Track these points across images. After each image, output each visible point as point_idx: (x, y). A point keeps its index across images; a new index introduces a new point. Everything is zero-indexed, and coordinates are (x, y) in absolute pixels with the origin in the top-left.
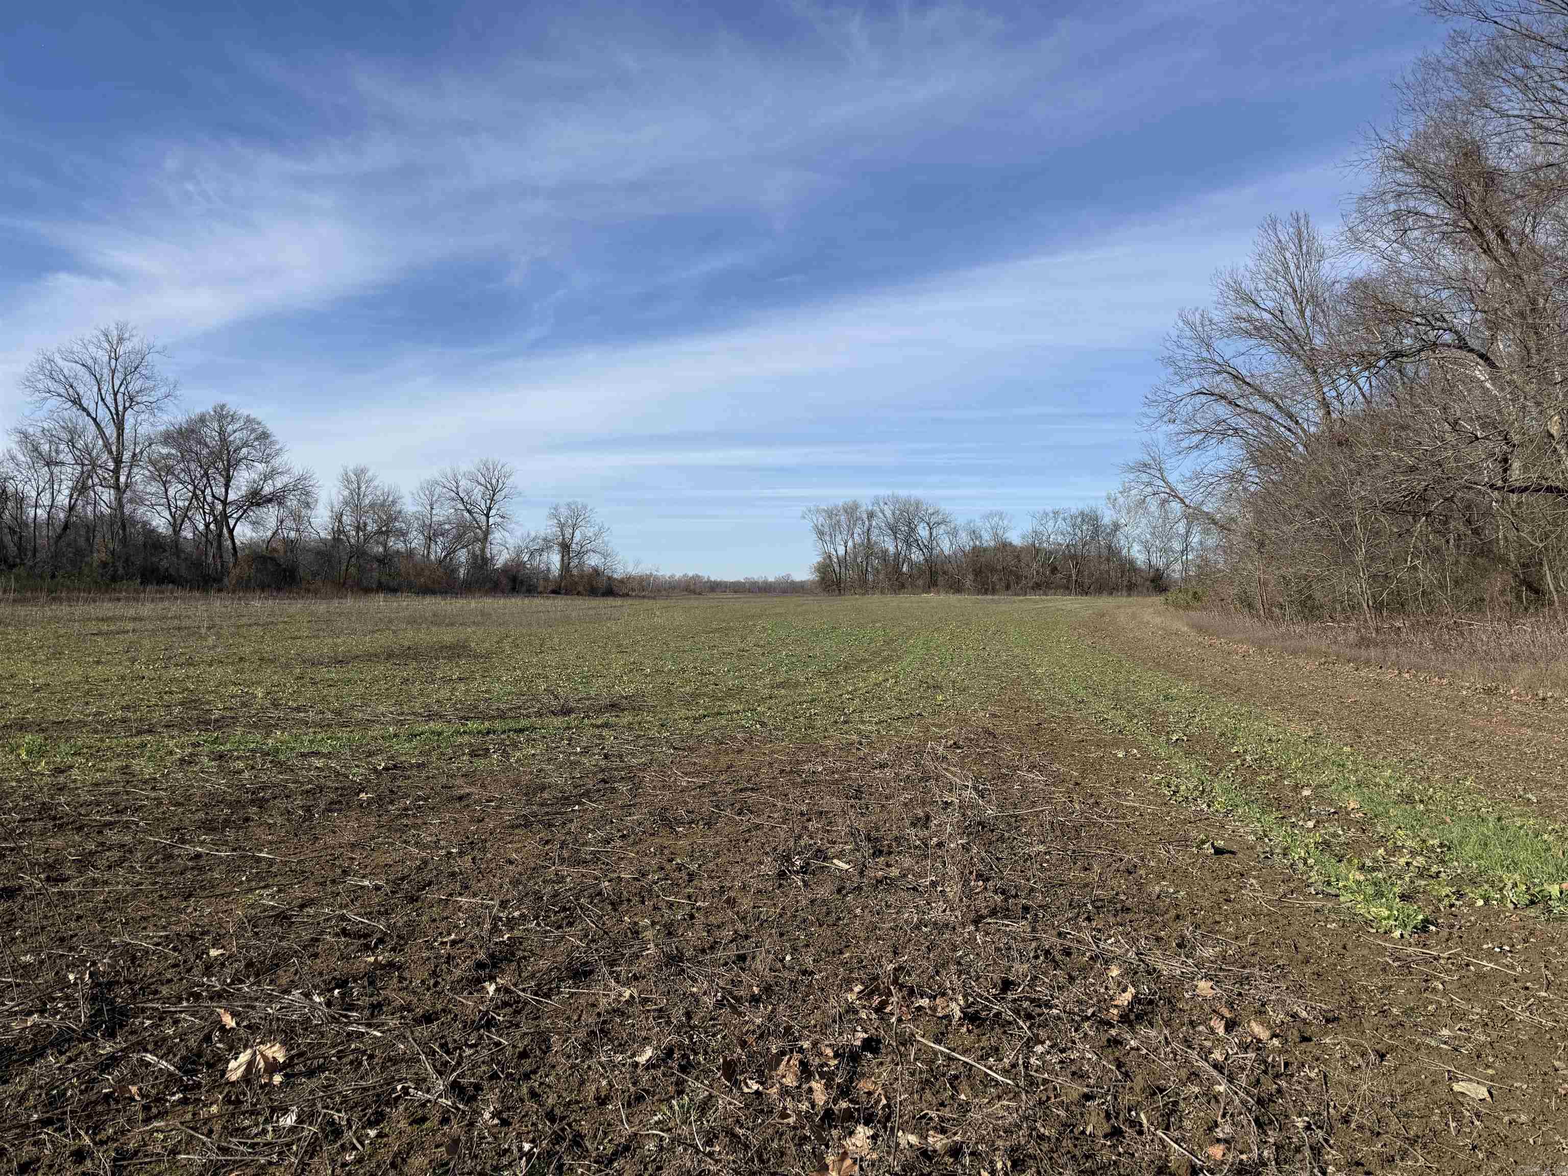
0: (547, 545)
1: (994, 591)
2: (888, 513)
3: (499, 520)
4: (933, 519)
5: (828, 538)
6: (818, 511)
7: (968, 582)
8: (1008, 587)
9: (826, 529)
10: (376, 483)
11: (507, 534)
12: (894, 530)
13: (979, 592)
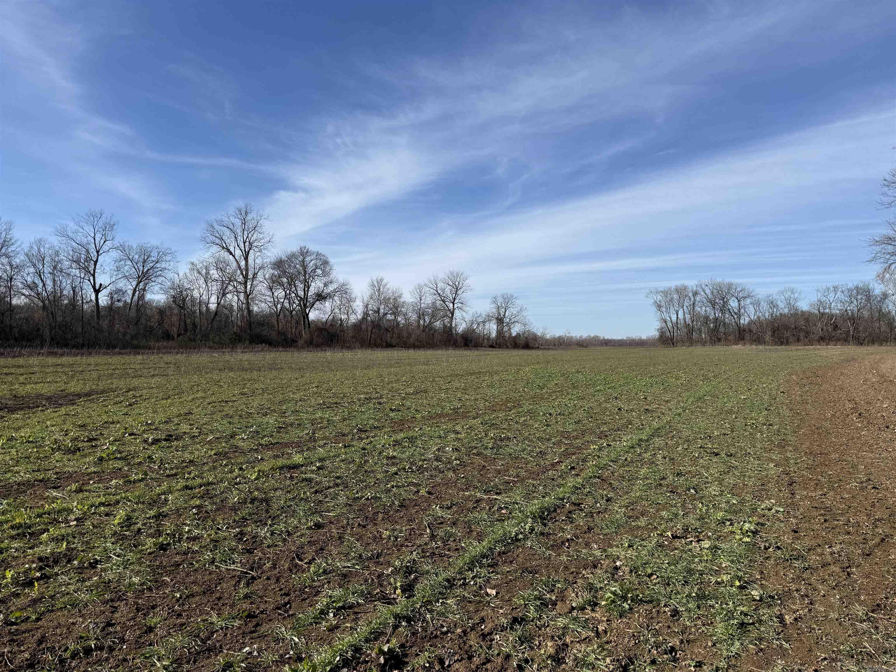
0: (488, 319)
1: (787, 343)
2: (708, 291)
3: (460, 305)
4: (741, 295)
5: (664, 309)
6: (657, 292)
7: (768, 337)
8: (798, 340)
9: (663, 303)
10: (388, 286)
11: (464, 314)
12: (713, 304)
13: (776, 344)
